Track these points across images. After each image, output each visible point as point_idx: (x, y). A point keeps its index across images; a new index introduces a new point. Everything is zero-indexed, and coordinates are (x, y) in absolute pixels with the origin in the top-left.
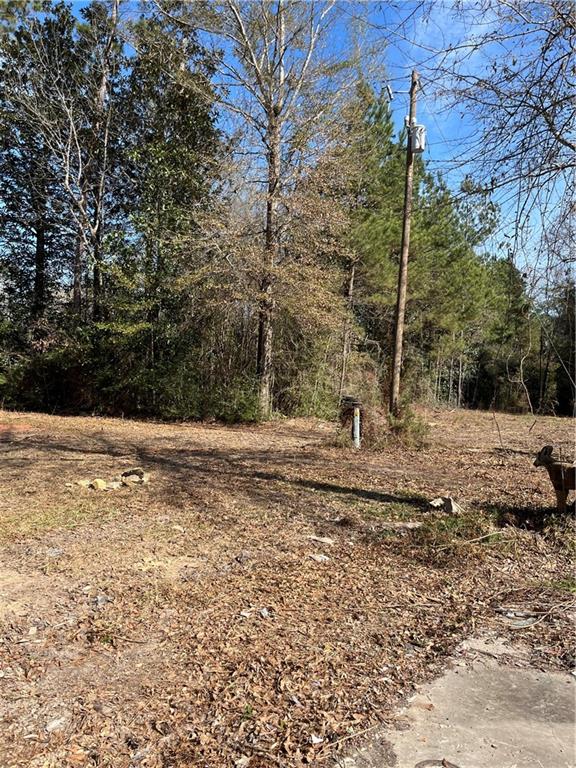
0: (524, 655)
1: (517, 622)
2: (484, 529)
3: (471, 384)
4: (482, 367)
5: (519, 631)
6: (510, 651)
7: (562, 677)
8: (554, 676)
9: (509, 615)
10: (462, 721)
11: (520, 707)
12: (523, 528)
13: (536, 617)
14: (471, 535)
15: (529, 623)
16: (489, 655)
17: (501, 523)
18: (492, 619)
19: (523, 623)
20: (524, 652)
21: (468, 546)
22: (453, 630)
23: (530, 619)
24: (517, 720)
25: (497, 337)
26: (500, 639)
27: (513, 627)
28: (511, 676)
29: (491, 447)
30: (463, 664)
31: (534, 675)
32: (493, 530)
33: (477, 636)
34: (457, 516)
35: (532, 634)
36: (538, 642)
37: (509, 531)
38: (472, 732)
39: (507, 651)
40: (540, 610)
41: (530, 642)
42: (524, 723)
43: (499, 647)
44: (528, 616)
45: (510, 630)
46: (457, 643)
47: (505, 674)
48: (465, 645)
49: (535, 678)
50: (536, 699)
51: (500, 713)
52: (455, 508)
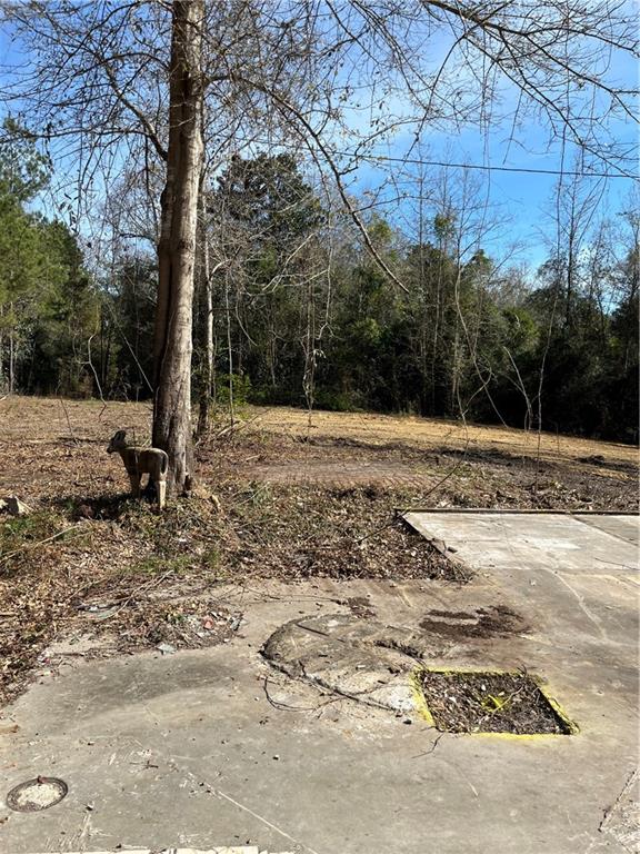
0: (111, 644)
1: (101, 614)
2: (58, 526)
3: (25, 366)
4: (38, 346)
5: (103, 622)
6: (97, 644)
7: (150, 654)
8: (141, 656)
9: (92, 609)
10: (53, 731)
11: (112, 696)
12: (99, 518)
13: (119, 604)
14: (44, 535)
15: (114, 612)
16: (76, 655)
17: (74, 518)
18: (75, 618)
19: (107, 614)
20: (111, 641)
21: (41, 548)
22: (33, 640)
23: (113, 608)
24: (111, 709)
25: (54, 312)
26: (85, 635)
27: (97, 620)
28: (100, 669)
29: (54, 436)
30: (47, 672)
31: (122, 660)
32: (67, 526)
33: (60, 639)
34: (24, 516)
35: (117, 621)
36: (124, 628)
37: (85, 524)
38: (66, 738)
39: (93, 646)
40: (123, 596)
41: (116, 630)
42: (118, 710)
43: (85, 644)
44: (111, 606)
45: (94, 623)
46: (38, 654)
47: (94, 669)
48: (48, 653)
49: (123, 663)
50: (127, 682)
51: (93, 708)
52: (22, 508)
